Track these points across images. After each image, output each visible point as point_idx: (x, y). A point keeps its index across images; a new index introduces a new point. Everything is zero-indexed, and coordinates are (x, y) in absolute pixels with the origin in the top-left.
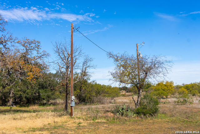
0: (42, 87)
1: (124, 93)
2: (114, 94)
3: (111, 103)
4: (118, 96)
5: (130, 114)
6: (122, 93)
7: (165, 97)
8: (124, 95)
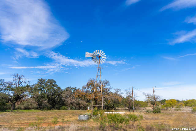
0: (115, 102)
1: (150, 105)
2: (145, 106)
3: (144, 110)
4: (147, 107)
5: (151, 112)
6: (149, 105)
7: (172, 107)
8: (150, 106)
